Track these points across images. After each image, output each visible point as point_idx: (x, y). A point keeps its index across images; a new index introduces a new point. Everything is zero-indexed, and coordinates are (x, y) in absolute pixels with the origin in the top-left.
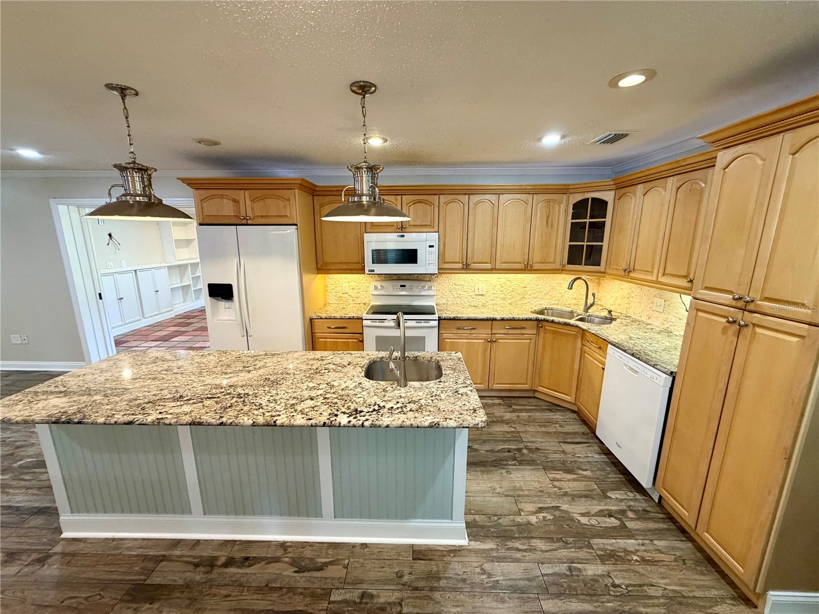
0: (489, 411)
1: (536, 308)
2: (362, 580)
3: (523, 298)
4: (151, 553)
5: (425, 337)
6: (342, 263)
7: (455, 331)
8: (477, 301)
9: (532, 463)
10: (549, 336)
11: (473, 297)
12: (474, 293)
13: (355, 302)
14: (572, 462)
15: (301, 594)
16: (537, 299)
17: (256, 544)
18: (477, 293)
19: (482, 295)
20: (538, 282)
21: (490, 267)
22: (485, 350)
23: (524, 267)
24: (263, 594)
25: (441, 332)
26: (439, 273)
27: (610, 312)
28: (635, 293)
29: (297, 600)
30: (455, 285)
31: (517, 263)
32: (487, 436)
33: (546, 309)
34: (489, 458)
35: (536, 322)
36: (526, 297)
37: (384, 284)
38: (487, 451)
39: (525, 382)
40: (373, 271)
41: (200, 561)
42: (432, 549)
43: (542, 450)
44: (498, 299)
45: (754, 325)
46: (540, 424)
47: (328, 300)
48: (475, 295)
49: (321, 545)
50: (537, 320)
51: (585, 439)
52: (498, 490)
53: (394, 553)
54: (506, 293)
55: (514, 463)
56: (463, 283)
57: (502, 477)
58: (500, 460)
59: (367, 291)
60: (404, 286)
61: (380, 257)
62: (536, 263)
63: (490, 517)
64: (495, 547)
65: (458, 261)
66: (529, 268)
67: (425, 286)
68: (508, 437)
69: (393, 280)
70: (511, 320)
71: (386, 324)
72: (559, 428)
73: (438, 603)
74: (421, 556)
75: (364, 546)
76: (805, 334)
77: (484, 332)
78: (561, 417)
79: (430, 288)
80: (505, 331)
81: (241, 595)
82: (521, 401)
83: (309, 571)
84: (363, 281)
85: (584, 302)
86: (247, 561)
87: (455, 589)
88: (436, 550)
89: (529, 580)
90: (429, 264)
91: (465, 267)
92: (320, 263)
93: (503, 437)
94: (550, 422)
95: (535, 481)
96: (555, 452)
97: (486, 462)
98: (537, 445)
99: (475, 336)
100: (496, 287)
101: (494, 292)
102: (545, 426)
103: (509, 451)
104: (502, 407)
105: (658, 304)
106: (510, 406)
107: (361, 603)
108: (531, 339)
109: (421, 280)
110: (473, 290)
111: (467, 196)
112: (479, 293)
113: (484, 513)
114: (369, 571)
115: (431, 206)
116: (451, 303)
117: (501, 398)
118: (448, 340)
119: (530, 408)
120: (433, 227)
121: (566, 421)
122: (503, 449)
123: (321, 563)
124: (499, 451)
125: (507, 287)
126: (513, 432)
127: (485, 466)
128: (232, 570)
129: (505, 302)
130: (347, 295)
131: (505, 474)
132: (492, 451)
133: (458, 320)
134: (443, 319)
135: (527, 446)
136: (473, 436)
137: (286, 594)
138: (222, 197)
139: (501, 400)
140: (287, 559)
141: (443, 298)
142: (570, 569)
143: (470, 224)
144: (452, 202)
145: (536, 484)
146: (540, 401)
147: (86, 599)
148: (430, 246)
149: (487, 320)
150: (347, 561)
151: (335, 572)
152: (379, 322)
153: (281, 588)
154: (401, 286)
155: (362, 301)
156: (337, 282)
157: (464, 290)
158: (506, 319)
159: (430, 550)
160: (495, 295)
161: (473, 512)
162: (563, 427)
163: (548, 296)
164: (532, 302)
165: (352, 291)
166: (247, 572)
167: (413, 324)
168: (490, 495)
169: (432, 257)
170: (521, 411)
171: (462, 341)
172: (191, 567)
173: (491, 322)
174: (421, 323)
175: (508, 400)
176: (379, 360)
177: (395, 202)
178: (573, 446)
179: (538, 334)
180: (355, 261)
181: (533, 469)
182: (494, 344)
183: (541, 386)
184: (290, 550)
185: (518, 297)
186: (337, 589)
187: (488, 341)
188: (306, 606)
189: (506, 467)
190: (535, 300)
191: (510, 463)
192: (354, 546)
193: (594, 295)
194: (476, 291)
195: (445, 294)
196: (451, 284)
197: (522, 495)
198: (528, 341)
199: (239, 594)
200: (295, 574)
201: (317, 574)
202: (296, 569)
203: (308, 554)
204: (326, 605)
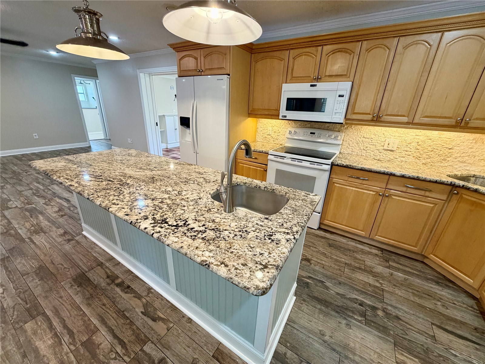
0: (361, 257)
1: (459, 174)
2: (169, 347)
3: (445, 160)
4: (99, 259)
5: (315, 178)
6: (265, 109)
7: (346, 178)
8: (384, 155)
9: (383, 330)
10: (465, 206)
11: (381, 151)
12: (382, 148)
13: (275, 142)
14: (440, 356)
15: (133, 330)
16: (465, 164)
17: (139, 280)
18: (386, 148)
19: (392, 151)
20: (473, 144)
21: (406, 121)
22: (374, 203)
23: (454, 123)
24: (118, 316)
25: (332, 176)
26: (346, 123)
29: (128, 333)
30: (364, 137)
31: (445, 118)
32: (346, 279)
33: (474, 176)
34: (336, 301)
35: (450, 188)
36: (448, 159)
37: (297, 130)
38: (338, 294)
39: (414, 244)
40: (285, 117)
41: (111, 275)
42: (232, 357)
43: (403, 321)
44: (410, 157)
46: (415, 292)
47: (257, 139)
48: (384, 149)
49: (167, 303)
50: (452, 185)
51: (477, 337)
52: (327, 338)
53: (203, 341)
54: (421, 152)
55: (360, 319)
56: (373, 136)
57: (339, 326)
58: (346, 309)
59: (284, 135)
60: (314, 133)
61: (293, 104)
62: (477, 119)
63: (302, 361)
65: (369, 112)
66: (463, 124)
67: (332, 135)
68: (369, 291)
69: (306, 128)
70: (414, 179)
71: (285, 160)
72: (441, 307)
74: (220, 357)
75: (190, 320)
77: (377, 186)
78: (450, 297)
79: (336, 138)
80: (404, 189)
81: (109, 309)
82: (403, 260)
83: (148, 317)
84: (283, 127)
86: (127, 289)
88: (234, 361)
90: (335, 113)
91: (375, 119)
92: (251, 109)
93: (362, 288)
94: (430, 295)
95: (375, 352)
96: (420, 332)
97: (331, 303)
98: (400, 314)
99: (366, 187)
100: (412, 144)
101: (408, 149)
102: (420, 297)
103: (361, 305)
104: (378, 258)
106: (387, 261)
108: (436, 204)
110: (383, 144)
111: (397, 39)
112: (388, 149)
113: (299, 353)
114: (179, 343)
115: (350, 54)
116: (355, 153)
117: (382, 250)
118: (338, 185)
119: (411, 270)
120: (349, 77)
121: (454, 304)
122: (357, 299)
123: (158, 316)
124: (350, 299)
125: (425, 146)
126: (377, 287)
127: (327, 307)
128: (118, 290)
129: (418, 161)
130: (270, 136)
131: (343, 326)
132: (342, 296)
133: (350, 168)
134: (335, 165)
135: (386, 308)
136: (331, 274)
137: (127, 324)
138: (189, 56)
139: (380, 252)
140: (144, 300)
141: (349, 148)
143: (392, 71)
144: (376, 48)
145: (376, 356)
146: (427, 267)
148: (341, 96)
149: (384, 173)
150: (171, 325)
151: (160, 328)
152: (280, 158)
153: (127, 318)
154: (311, 133)
155: (280, 142)
156: (265, 126)
157: (372, 144)
158: (407, 176)
159: (230, 357)
160: (406, 153)
161: (288, 345)
162: (447, 309)
164: (455, 166)
165: (274, 133)
166: (123, 296)
167: (307, 164)
168: (316, 339)
169: (340, 106)
170: (398, 270)
171: (351, 188)
172: (105, 277)
173: (387, 177)
174: (314, 165)
175: (388, 255)
176: (242, 184)
177: (315, 53)
178: (451, 337)
179: (448, 200)
180: (275, 109)
181: (380, 337)
182: (387, 199)
183: (434, 255)
184: (150, 295)
185: (437, 159)
186: (152, 342)
187: (379, 194)
188: (129, 341)
189: (349, 319)
190: (461, 165)
191: (356, 317)
192: (184, 316)
194: (386, 146)
195: (351, 145)
196: (360, 136)
197: (350, 358)
198: (432, 205)
199: (109, 307)
200: (141, 314)
201: (150, 322)
202: (143, 311)
203: (157, 304)
204: (138, 350)
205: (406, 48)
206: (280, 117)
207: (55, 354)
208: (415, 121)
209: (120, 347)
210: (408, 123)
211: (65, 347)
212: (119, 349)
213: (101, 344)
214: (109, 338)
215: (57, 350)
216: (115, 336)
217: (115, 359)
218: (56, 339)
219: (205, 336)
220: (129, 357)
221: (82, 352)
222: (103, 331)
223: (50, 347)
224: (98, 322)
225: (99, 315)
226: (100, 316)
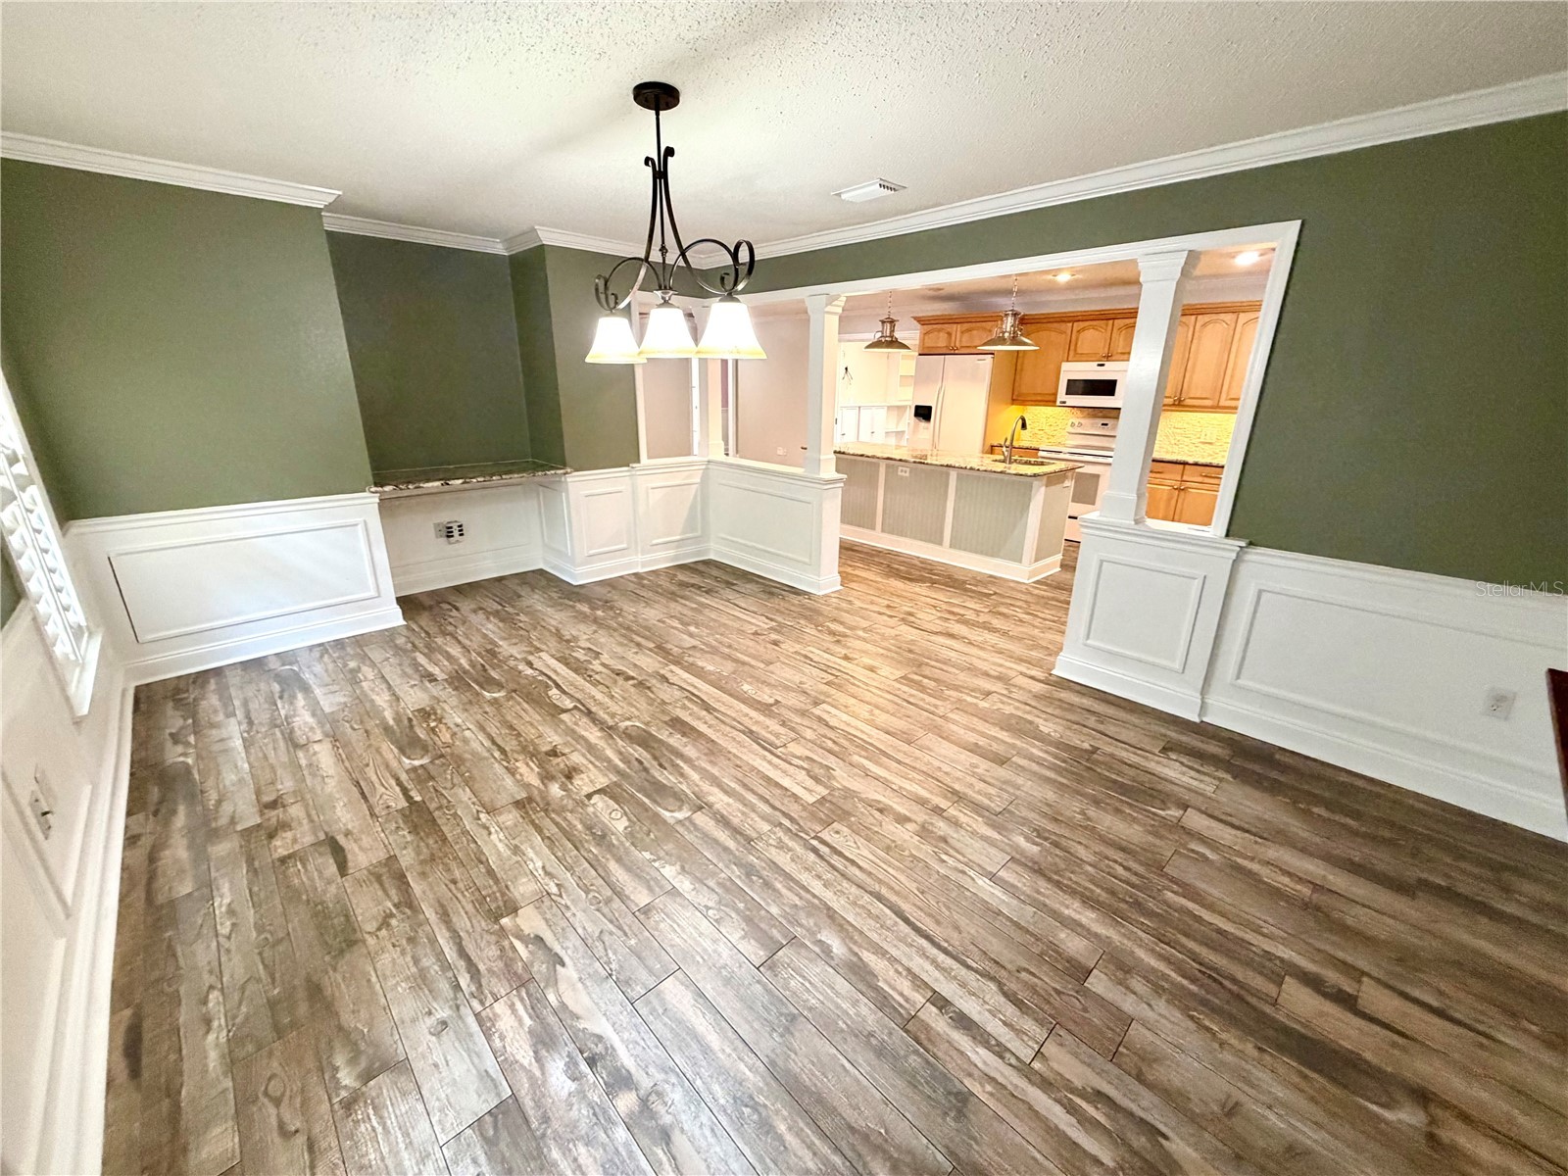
5: (1100, 475)
6: (1035, 394)
12: (1198, 440)
13: (1050, 441)
18: (1203, 440)
19: (1210, 443)
21: (1211, 404)
22: (1169, 500)
37: (1083, 421)
40: (1066, 403)
48: (1201, 442)
56: (1186, 426)
59: (1064, 429)
60: (1106, 425)
61: (1075, 388)
65: (1168, 395)
70: (1207, 465)
77: (1172, 478)
80: (1200, 479)
91: (1176, 403)
92: (1017, 393)
111: (1193, 317)
112: (1206, 441)
130: (1043, 431)
138: (939, 331)
149: (1177, 463)
154: (1103, 424)
155: (1058, 439)
156: (1035, 416)
165: (1048, 427)
173: (1181, 466)
180: (1050, 393)
182: (1182, 493)
205: (1204, 325)
206: (1058, 403)
208: (1221, 404)
210: (1212, 407)
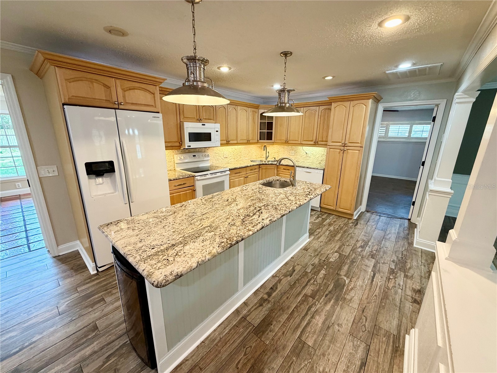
2: (306, 263)
5: (224, 181)
7: (234, 175)
8: (225, 161)
10: (264, 171)
11: (223, 159)
15: (301, 278)
17: (265, 284)
18: (225, 157)
21: (236, 142)
23: (247, 142)
24: (294, 287)
25: (230, 176)
27: (275, 158)
28: (281, 150)
29: (304, 280)
30: (216, 153)
31: (245, 140)
35: (259, 166)
36: (241, 156)
37: (184, 156)
40: (190, 146)
41: (260, 303)
42: (306, 246)
44: (232, 159)
45: (347, 150)
49: (283, 267)
53: (301, 253)
54: (235, 156)
56: (219, 152)
60: (195, 156)
62: (251, 140)
64: (314, 237)
65: (225, 139)
67: (203, 155)
69: (186, 153)
70: (253, 166)
71: (208, 177)
73: (324, 253)
74: (306, 249)
75: (292, 258)
76: (359, 149)
77: (244, 174)
79: (208, 156)
80: (251, 172)
83: (293, 274)
85: (265, 156)
86: (273, 289)
87: (323, 249)
89: (328, 237)
90: (216, 141)
91: (228, 143)
99: (241, 176)
101: (231, 155)
105: (292, 153)
107: (315, 267)
108: (257, 174)
109: (200, 152)
114: (304, 261)
118: (233, 180)
120: (214, 120)
123: (291, 270)
125: (235, 152)
128: (274, 294)
133: (236, 169)
137: (299, 282)
140: (283, 277)
142: (329, 231)
143: (228, 120)
147: (245, 355)
148: (217, 131)
150: (296, 264)
151: (298, 268)
152: (204, 176)
153: (295, 282)
154: (194, 156)
157: (219, 156)
158: (251, 166)
160: (231, 157)
163: (248, 156)
166: (279, 290)
167: (219, 174)
169: (218, 137)
171: (236, 179)
172: (261, 308)
173: (246, 168)
174: (222, 173)
179: (259, 171)
184: (278, 275)
186: (306, 269)
187: (245, 178)
192: (290, 260)
193: (268, 152)
194: (224, 156)
199: (289, 294)
200: (292, 277)
201: (296, 272)
202: (289, 276)
203: (284, 271)
204: (310, 274)
206: (186, 147)
207: (322, 310)
209: (311, 281)
211: (318, 307)
212: (312, 281)
213: (311, 290)
214: (307, 287)
215: (320, 310)
216: (306, 285)
217: (316, 281)
218: (315, 315)
219: (299, 253)
220: (314, 276)
221: (318, 297)
222: (304, 292)
223: (320, 316)
224: (300, 296)
225: (295, 298)
226: (296, 296)
